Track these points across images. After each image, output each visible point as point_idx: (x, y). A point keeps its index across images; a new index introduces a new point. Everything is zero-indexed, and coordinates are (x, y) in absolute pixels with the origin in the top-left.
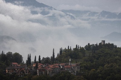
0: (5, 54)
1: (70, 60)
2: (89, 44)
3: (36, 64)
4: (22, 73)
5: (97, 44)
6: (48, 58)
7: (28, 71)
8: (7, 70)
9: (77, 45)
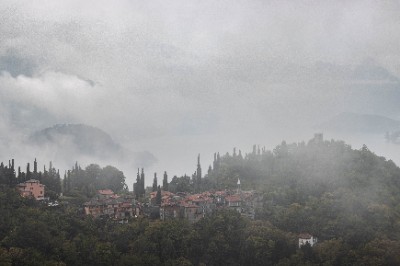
0: (83, 168)
1: (239, 183)
2: (284, 143)
3: (156, 193)
4: (123, 214)
5: (303, 143)
6: (185, 178)
7: (138, 210)
8: (87, 209)
9: (254, 147)
